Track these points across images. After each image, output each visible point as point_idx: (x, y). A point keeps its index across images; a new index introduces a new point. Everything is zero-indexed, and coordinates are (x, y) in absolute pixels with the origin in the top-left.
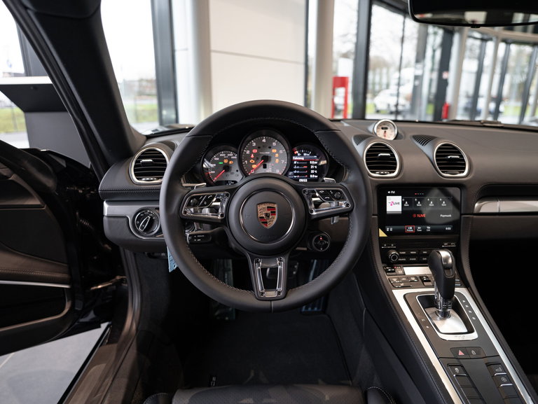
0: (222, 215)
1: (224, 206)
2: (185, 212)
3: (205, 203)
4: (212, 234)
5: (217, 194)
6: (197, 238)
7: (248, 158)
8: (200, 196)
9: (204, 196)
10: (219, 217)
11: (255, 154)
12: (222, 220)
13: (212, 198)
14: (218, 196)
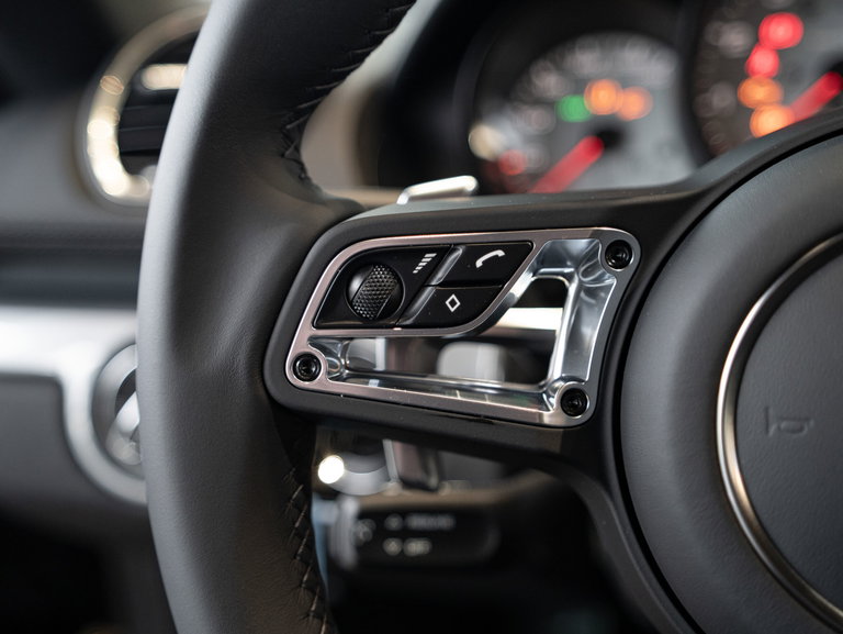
0: (571, 400)
1: (592, 333)
2: (307, 365)
3: (453, 303)
4: (505, 515)
5: (541, 241)
6: (406, 534)
7: (737, 71)
8: (417, 252)
9: (443, 251)
10: (551, 415)
11: (781, 53)
12: (567, 432)
13: (503, 272)
14: (555, 257)
